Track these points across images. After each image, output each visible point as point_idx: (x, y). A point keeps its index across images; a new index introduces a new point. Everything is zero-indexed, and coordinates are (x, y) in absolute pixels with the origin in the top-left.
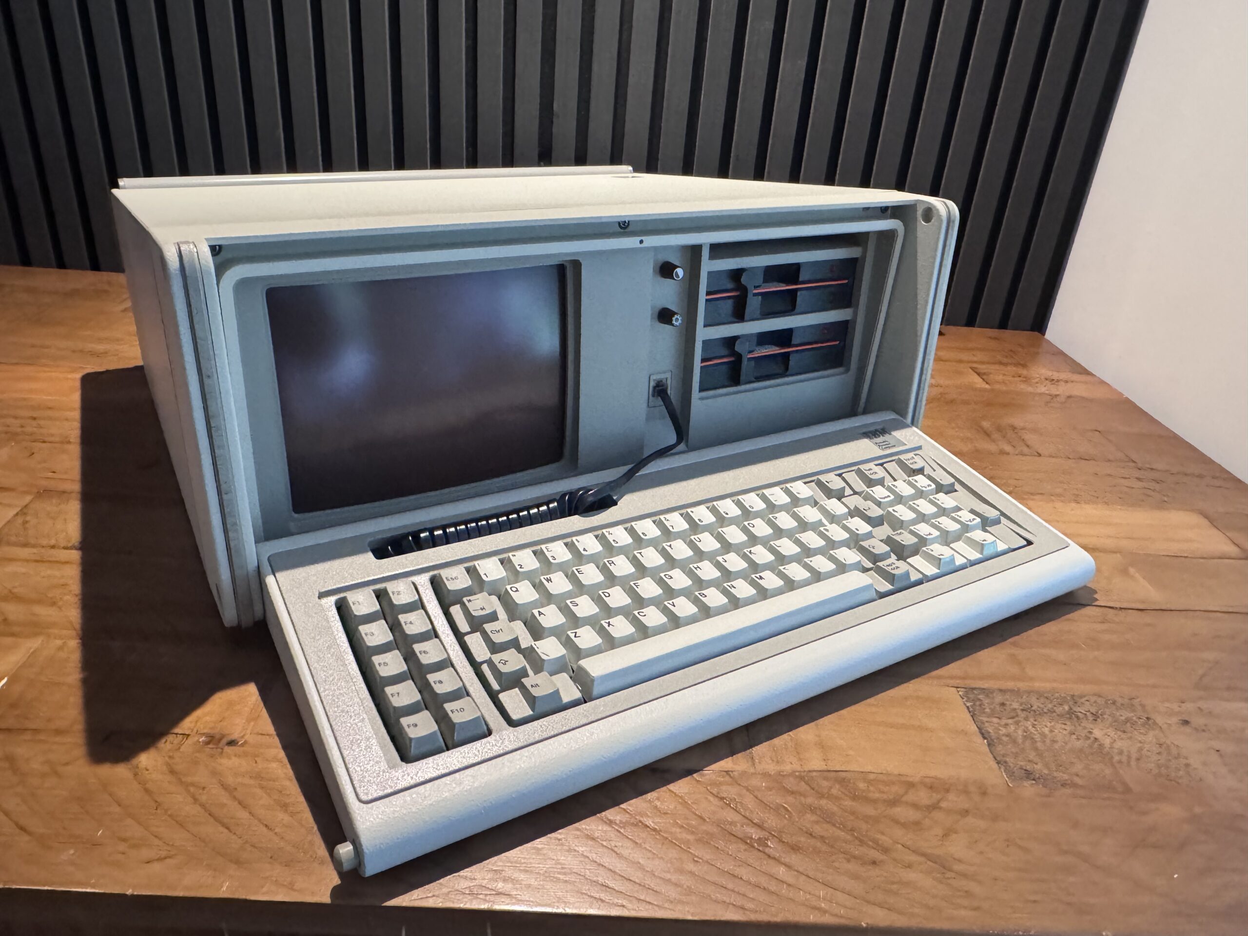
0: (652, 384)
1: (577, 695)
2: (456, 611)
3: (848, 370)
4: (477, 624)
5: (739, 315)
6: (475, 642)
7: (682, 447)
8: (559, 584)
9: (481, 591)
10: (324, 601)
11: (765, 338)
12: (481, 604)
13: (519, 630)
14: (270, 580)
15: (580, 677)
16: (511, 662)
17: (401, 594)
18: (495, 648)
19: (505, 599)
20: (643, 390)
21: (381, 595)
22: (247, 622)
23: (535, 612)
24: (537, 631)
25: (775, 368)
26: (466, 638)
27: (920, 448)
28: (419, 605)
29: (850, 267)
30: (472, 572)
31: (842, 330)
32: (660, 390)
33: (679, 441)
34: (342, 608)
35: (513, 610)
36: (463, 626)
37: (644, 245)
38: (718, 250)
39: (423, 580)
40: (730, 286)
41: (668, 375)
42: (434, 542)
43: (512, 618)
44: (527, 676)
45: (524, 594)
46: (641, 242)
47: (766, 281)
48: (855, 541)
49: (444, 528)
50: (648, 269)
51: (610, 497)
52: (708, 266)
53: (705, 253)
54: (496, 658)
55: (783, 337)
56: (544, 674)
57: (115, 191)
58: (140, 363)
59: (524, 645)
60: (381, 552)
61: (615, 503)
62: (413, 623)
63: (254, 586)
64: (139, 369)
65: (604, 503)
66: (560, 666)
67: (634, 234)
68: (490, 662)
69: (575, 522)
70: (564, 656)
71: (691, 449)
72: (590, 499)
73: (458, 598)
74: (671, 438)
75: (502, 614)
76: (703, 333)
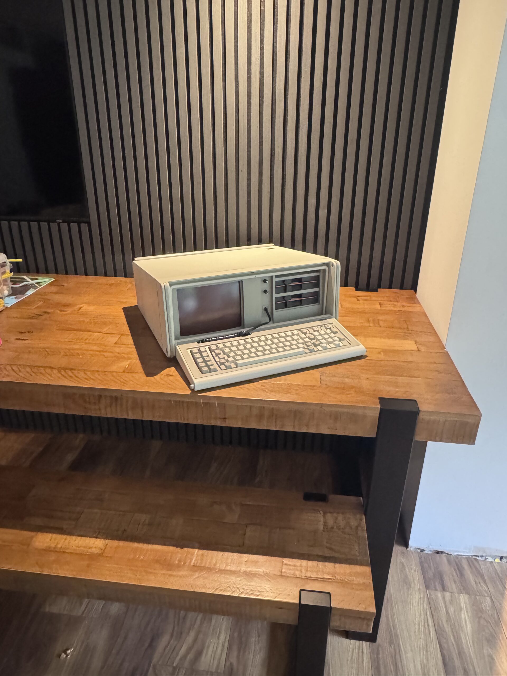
0: (263, 308)
1: (235, 366)
2: (213, 353)
3: (319, 304)
4: (217, 355)
5: (285, 291)
6: (217, 359)
7: (271, 322)
8: (234, 349)
9: (218, 349)
10: (188, 350)
11: (293, 296)
12: (218, 352)
13: (226, 356)
14: (177, 347)
15: (236, 364)
16: (223, 361)
17: (202, 349)
18: (220, 359)
19: (223, 351)
20: (261, 310)
21: (199, 350)
22: (172, 357)
23: (229, 353)
24: (228, 356)
25: (299, 303)
26: (215, 358)
27: (332, 323)
28: (206, 351)
29: (317, 278)
30: (217, 346)
31: (317, 294)
32: (266, 309)
33: (270, 321)
34: (191, 351)
35: (224, 353)
36: (214, 355)
37: (256, 277)
38: (277, 276)
39: (207, 348)
40: (282, 284)
41: (268, 306)
42: (209, 341)
43: (224, 354)
44: (225, 363)
45: (227, 350)
46: (256, 276)
47: (292, 282)
48: (305, 343)
49: (212, 338)
50: (260, 282)
51: (249, 333)
52: (275, 280)
53: (274, 278)
54: (220, 360)
55: (300, 296)
56: (229, 363)
57: (134, 261)
58: (137, 304)
59: (226, 359)
60: (199, 343)
61: (250, 334)
62: (204, 354)
63: (174, 348)
64: (136, 306)
65: (247, 334)
66: (232, 362)
67: (254, 274)
68: (219, 361)
69: (241, 338)
70: (233, 360)
71: (273, 323)
72: (244, 333)
73: (214, 350)
74: (268, 320)
75: (222, 353)
76: (275, 296)
